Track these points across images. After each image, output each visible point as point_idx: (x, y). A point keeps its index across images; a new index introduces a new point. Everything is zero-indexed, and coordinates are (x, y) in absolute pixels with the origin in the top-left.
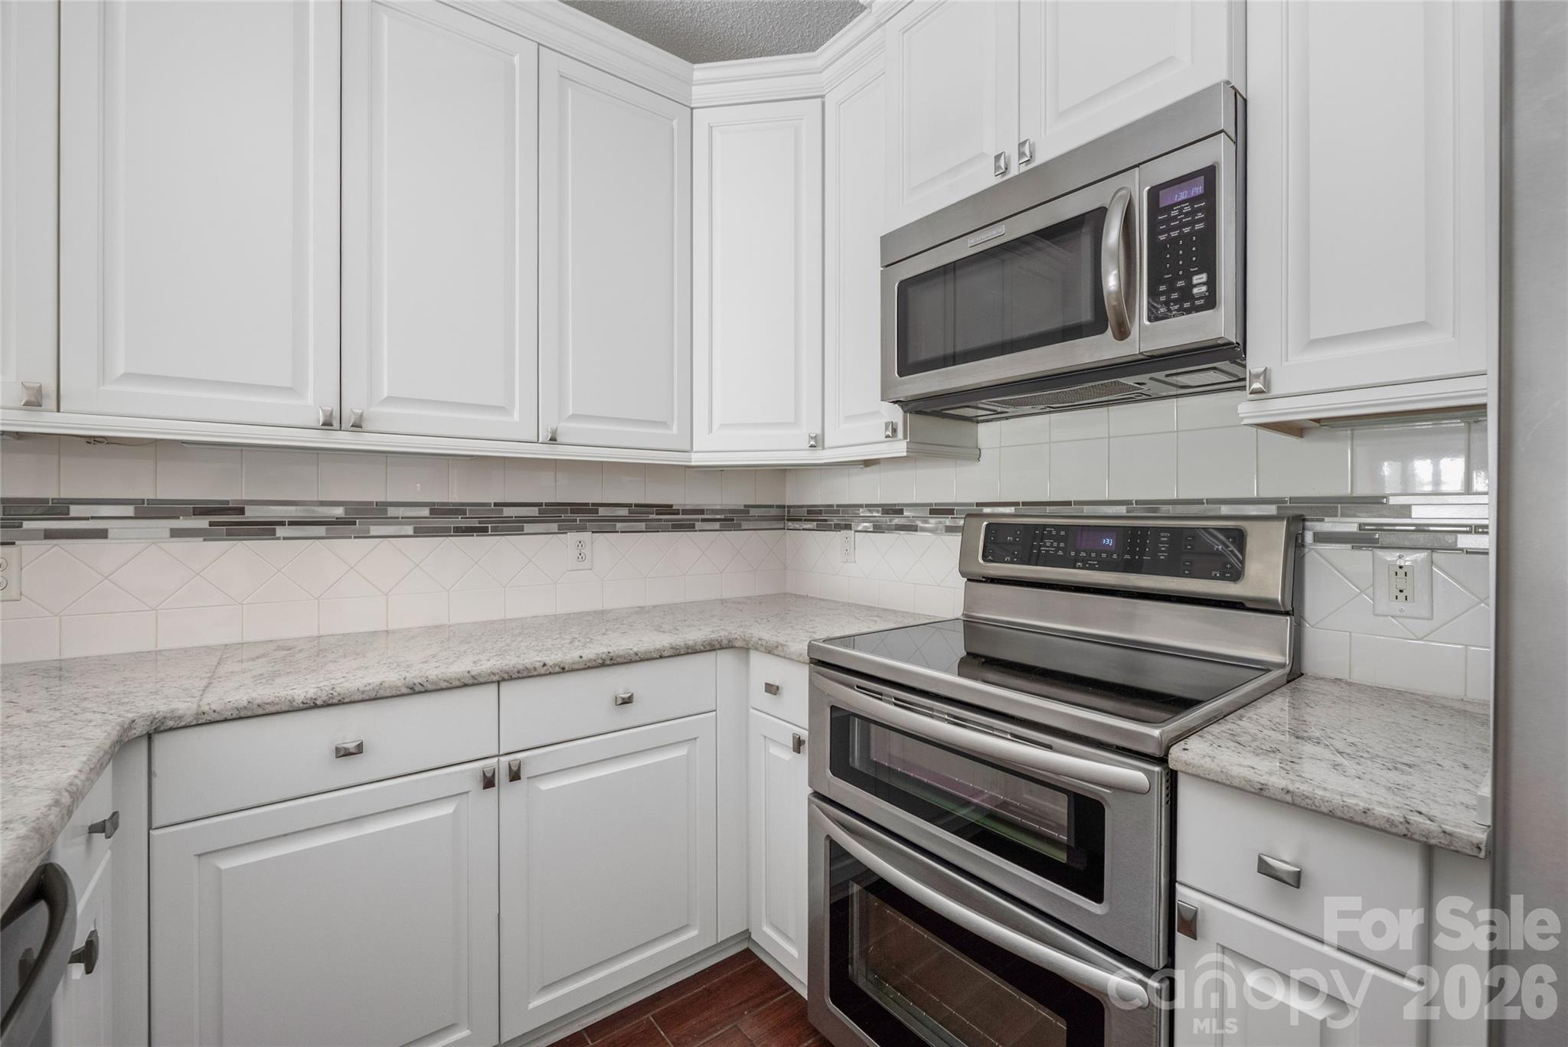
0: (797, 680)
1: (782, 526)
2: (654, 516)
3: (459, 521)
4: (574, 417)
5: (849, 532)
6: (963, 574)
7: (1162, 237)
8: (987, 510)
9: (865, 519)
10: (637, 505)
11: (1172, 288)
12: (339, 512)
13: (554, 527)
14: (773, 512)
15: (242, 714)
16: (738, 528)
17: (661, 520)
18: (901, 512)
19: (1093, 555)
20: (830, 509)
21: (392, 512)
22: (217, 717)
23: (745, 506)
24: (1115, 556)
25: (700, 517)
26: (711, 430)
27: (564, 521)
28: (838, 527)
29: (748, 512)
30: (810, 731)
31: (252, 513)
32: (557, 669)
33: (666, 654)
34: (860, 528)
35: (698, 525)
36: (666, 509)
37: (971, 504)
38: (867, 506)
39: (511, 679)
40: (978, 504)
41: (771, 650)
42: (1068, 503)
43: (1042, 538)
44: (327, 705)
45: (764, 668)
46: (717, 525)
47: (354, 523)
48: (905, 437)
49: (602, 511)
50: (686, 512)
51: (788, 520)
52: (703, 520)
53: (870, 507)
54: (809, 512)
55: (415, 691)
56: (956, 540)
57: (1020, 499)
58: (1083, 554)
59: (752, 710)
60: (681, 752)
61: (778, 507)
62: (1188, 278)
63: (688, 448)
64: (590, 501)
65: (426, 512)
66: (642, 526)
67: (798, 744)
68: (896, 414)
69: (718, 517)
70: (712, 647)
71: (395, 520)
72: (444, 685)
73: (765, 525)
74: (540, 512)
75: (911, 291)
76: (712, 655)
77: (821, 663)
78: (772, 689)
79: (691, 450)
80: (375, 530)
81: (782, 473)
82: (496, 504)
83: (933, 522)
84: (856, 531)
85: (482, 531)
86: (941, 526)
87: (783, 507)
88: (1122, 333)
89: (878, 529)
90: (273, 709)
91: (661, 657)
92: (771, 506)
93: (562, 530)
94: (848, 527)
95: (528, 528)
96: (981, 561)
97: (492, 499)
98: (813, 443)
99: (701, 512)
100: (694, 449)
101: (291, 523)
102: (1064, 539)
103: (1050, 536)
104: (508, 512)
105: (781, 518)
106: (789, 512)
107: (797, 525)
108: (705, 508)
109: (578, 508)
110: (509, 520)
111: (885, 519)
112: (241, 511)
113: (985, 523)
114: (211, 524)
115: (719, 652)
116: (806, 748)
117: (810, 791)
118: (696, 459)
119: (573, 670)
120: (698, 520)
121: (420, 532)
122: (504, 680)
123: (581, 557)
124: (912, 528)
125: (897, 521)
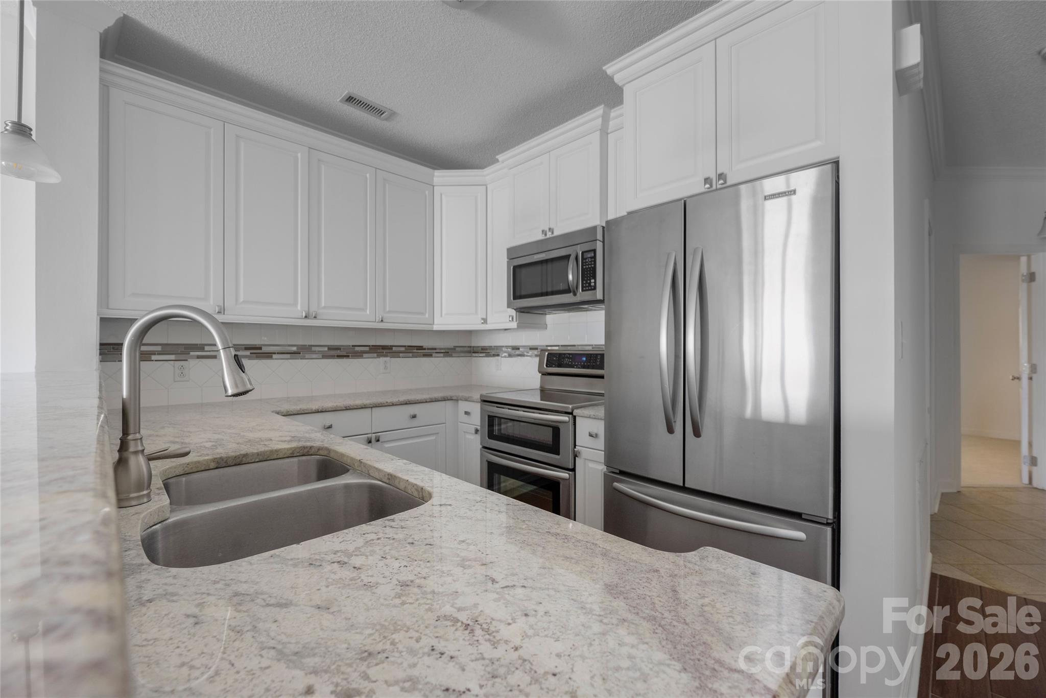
0: (476, 409)
1: (470, 355)
2: (416, 351)
3: (338, 352)
4: (389, 312)
5: (498, 357)
6: (540, 372)
7: (584, 267)
8: (549, 348)
9: (505, 352)
10: (408, 346)
11: (587, 283)
12: (294, 349)
13: (375, 355)
14: (466, 349)
15: (299, 413)
16: (451, 356)
17: (418, 352)
18: (519, 349)
19: (579, 363)
20: (490, 348)
21: (314, 349)
22: (292, 413)
23: (454, 347)
24: (586, 364)
25: (435, 351)
26: (441, 316)
27: (379, 353)
28: (494, 355)
29: (455, 349)
30: (481, 426)
31: (265, 349)
32: (391, 404)
33: (428, 401)
34: (503, 356)
35: (434, 355)
36: (420, 348)
37: (544, 346)
38: (506, 346)
39: (376, 407)
40: (547, 346)
41: (467, 399)
42: (575, 346)
43: (564, 358)
44: (322, 412)
45: (463, 406)
46: (442, 355)
47: (300, 353)
48: (516, 321)
49: (394, 349)
50: (428, 349)
51: (473, 353)
52: (436, 353)
53: (507, 347)
54: (482, 349)
55: (347, 409)
56: (537, 359)
57: (560, 344)
58: (577, 363)
59: (459, 423)
60: (433, 438)
61: (468, 347)
62: (590, 280)
63: (432, 323)
64: (389, 344)
65: (326, 349)
66: (411, 355)
67: (477, 431)
68: (513, 312)
69: (442, 351)
70: (444, 399)
71: (314, 352)
72: (356, 407)
73: (462, 355)
74: (370, 349)
75: (517, 270)
76: (444, 402)
77: (485, 401)
78: (467, 413)
79: (434, 324)
80: (307, 356)
81: (470, 333)
82: (353, 346)
83: (531, 353)
84: (502, 357)
85: (347, 357)
86: (534, 355)
87: (471, 347)
88: (575, 294)
89: (510, 356)
90: (307, 412)
91: (426, 402)
92: (466, 347)
93: (378, 356)
94: (498, 355)
95: (365, 355)
96: (545, 366)
97: (351, 344)
98: (483, 321)
99: (435, 349)
100: (435, 323)
101: (278, 353)
102: (571, 358)
103: (567, 357)
104: (357, 349)
105: (470, 352)
106: (473, 349)
107: (477, 355)
108: (437, 347)
109: (384, 347)
110: (357, 352)
111: (513, 352)
112: (260, 348)
113: (547, 353)
114: (251, 353)
115: (447, 401)
116: (479, 432)
117: (481, 446)
118: (435, 328)
119: (396, 405)
120: (434, 353)
121: (325, 357)
122: (374, 407)
123: (386, 368)
124: (522, 355)
125: (517, 352)
